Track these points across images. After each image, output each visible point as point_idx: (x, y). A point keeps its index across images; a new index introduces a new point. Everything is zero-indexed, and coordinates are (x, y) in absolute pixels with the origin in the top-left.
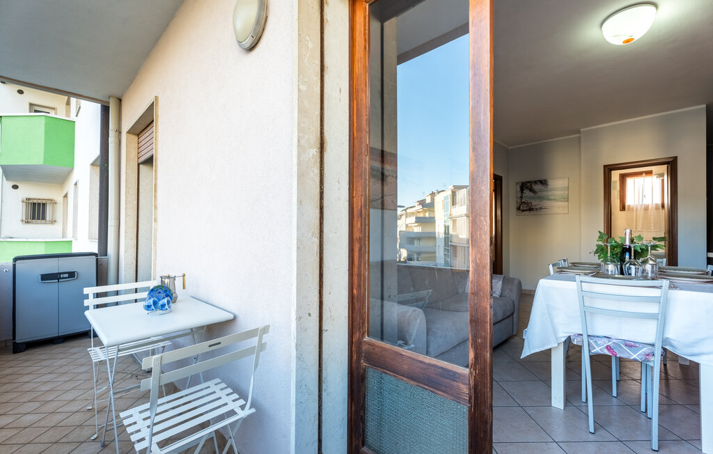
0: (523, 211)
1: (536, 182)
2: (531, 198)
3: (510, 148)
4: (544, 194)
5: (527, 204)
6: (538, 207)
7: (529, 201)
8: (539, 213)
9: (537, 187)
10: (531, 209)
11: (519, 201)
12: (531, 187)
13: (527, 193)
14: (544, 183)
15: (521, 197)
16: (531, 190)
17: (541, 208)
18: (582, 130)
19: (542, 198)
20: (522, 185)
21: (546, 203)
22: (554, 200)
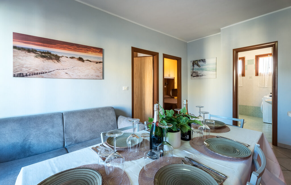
0: (194, 76)
1: (200, 61)
2: (198, 69)
3: (188, 42)
4: (204, 67)
5: (196, 73)
6: (201, 74)
7: (197, 71)
8: (201, 78)
9: (200, 63)
10: (197, 76)
11: (192, 71)
12: (198, 63)
13: (196, 67)
14: (204, 61)
15: (193, 69)
16: (198, 65)
17: (202, 75)
18: (221, 29)
19: (202, 70)
20: (193, 63)
21: (204, 73)
22: (209, 70)
